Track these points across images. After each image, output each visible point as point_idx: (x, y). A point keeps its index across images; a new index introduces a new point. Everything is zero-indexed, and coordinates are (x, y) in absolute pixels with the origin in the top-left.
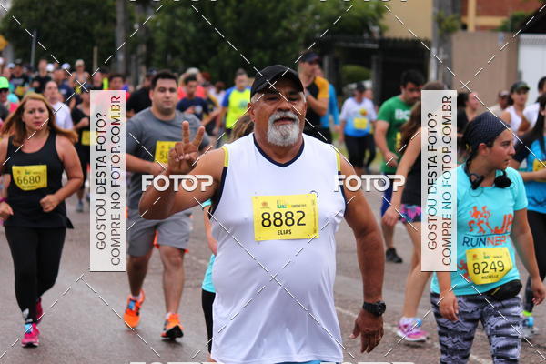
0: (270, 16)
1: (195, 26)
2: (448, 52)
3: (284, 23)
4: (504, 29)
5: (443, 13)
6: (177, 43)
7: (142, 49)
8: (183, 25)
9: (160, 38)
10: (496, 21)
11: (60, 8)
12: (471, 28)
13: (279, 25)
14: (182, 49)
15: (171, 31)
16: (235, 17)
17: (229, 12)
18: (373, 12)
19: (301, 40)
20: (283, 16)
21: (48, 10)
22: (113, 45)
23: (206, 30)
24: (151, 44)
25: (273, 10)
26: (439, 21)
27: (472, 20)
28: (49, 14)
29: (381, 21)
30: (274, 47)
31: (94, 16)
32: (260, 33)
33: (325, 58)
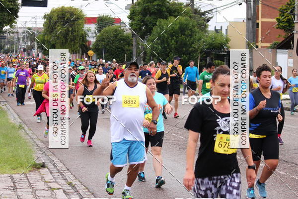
0: (188, 43)
1: (161, 46)
2: (252, 55)
3: (193, 45)
4: (271, 47)
5: (249, 41)
7: (142, 54)
8: (157, 46)
10: (268, 45)
11: (113, 41)
12: (259, 47)
13: (191, 46)
15: (153, 48)
17: (173, 41)
18: (225, 42)
19: (199, 52)
20: (193, 43)
21: (109, 41)
22: (132, 53)
23: (165, 48)
24: (145, 53)
25: (189, 41)
27: (260, 44)
28: (109, 43)
29: (228, 45)
30: (189, 54)
31: (125, 43)
32: (184, 49)
33: (208, 58)
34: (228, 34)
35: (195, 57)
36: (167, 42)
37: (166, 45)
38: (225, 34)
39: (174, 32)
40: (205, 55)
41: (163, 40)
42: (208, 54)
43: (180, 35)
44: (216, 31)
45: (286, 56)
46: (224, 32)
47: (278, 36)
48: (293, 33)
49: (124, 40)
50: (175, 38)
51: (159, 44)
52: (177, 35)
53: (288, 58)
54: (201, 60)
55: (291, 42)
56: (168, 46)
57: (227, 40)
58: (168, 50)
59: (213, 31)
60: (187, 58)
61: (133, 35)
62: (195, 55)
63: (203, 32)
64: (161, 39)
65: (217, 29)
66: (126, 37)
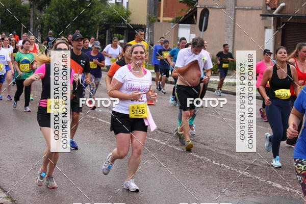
0: (87, 15)
1: (59, 18)
2: (153, 29)
3: (92, 18)
4: (173, 22)
5: (150, 15)
6: (52, 24)
7: (39, 26)
8: (55, 18)
9: (46, 22)
10: (170, 19)
12: (161, 21)
13: (90, 18)
14: (54, 27)
15: (50, 20)
16: (74, 15)
17: (71, 13)
18: (125, 15)
19: (98, 24)
20: (92, 15)
22: (29, 25)
23: (63, 19)
24: (42, 25)
25: (88, 13)
26: (149, 18)
27: (162, 18)
28: (6, 13)
29: (128, 18)
30: (88, 26)
31: (22, 14)
32: (83, 21)
33: (107, 31)
34: (129, 7)
35: (94, 30)
36: (66, 14)
37: (64, 17)
38: (126, 7)
39: (72, 4)
40: (104, 28)
41: (61, 12)
42: (107, 27)
43: (79, 7)
44: (117, 3)
45: (188, 31)
46: (125, 5)
47: (180, 10)
48: (197, 8)
49: (21, 10)
50: (73, 9)
51: (57, 15)
52: (76, 7)
53: (191, 33)
54: (100, 34)
55: (194, 17)
56: (66, 17)
57: (128, 14)
58: (66, 22)
59: (113, 4)
60: (85, 31)
61: (31, 6)
62: (93, 27)
63: (103, 4)
64: (59, 10)
65: (117, 1)
66: (23, 7)
